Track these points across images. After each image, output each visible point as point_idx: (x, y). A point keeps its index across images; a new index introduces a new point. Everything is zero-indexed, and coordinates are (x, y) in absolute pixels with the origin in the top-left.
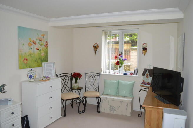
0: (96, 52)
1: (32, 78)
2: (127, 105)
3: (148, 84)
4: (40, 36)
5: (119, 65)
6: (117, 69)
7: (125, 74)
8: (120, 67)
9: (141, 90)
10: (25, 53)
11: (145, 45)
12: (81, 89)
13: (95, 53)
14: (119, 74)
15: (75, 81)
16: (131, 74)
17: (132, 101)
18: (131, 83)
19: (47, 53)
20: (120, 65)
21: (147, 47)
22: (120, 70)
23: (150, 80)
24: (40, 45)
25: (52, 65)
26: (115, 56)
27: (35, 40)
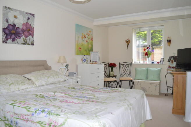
0: (128, 45)
1: (85, 61)
2: (156, 86)
3: (173, 68)
4: (88, 32)
5: (147, 55)
6: (146, 60)
7: (153, 63)
8: (148, 57)
9: (167, 73)
10: (80, 43)
11: (169, 38)
12: (116, 76)
13: (127, 47)
14: (148, 63)
15: (111, 70)
16: (158, 63)
17: (160, 83)
18: (158, 70)
19: (92, 45)
20: (149, 56)
21: (171, 39)
22: (148, 60)
23: (174, 64)
24: (88, 39)
25: (97, 53)
26: (144, 49)
27: (85, 34)
